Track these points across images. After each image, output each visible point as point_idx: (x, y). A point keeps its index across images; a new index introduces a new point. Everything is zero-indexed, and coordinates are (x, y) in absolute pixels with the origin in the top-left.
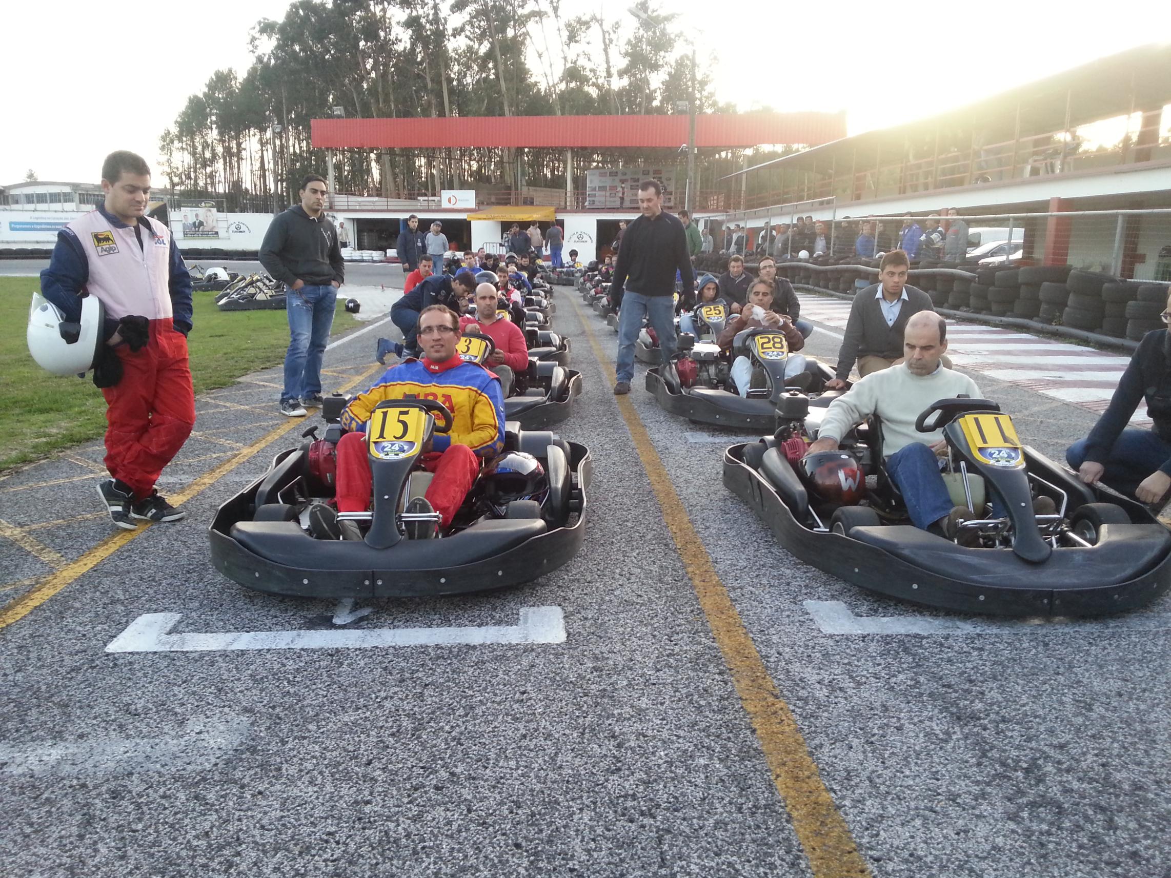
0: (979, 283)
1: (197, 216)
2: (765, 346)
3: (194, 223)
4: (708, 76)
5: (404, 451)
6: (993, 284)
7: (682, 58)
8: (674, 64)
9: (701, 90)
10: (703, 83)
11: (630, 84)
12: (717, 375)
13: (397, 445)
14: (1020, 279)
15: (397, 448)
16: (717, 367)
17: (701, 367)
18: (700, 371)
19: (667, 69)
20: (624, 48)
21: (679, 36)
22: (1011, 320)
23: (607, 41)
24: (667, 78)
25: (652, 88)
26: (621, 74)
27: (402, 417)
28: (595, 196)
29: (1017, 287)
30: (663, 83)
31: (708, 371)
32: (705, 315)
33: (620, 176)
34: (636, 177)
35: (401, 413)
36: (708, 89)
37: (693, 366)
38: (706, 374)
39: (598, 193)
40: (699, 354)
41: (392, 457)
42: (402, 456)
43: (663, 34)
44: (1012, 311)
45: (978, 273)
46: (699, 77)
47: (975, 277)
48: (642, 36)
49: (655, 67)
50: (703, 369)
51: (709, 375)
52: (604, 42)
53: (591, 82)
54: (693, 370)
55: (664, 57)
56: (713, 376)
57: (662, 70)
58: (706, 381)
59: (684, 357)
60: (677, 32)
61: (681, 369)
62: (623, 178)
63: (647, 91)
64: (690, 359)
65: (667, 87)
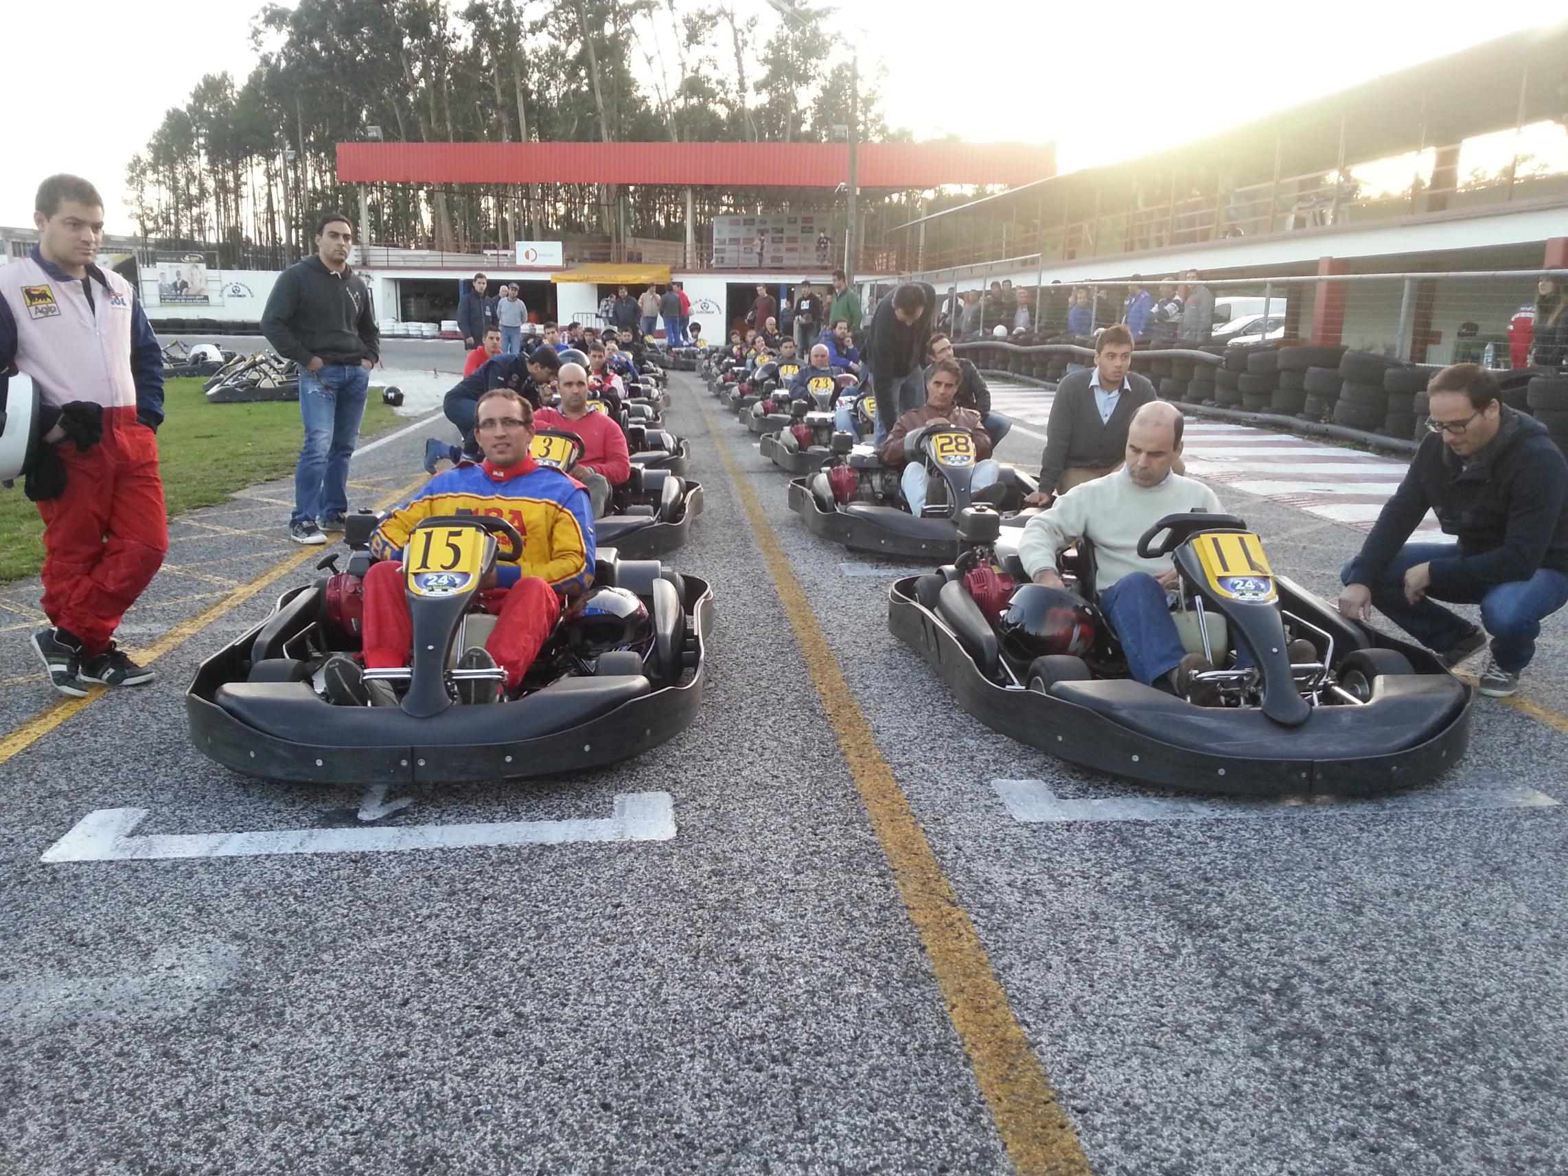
0: (1226, 368)
1: (178, 274)
2: (945, 448)
3: (175, 284)
4: (874, 92)
5: (455, 586)
6: (1245, 369)
7: (839, 67)
8: (829, 75)
9: (865, 111)
10: (868, 102)
11: (771, 102)
12: (883, 487)
13: (445, 577)
14: (1280, 364)
15: (446, 582)
16: (882, 478)
17: (861, 477)
18: (861, 482)
19: (820, 82)
20: (764, 52)
21: (836, 37)
22: (1267, 416)
23: (740, 43)
24: (821, 94)
25: (800, 107)
26: (758, 88)
27: (453, 540)
28: (723, 251)
29: (1275, 374)
30: (814, 100)
31: (871, 482)
33: (757, 226)
34: (779, 226)
35: (451, 534)
36: (875, 109)
37: (852, 476)
38: (868, 486)
39: (728, 248)
40: (858, 458)
41: (438, 594)
42: (452, 592)
43: (815, 34)
44: (1269, 405)
45: (1227, 356)
46: (862, 93)
47: (1221, 361)
48: (787, 37)
49: (804, 79)
50: (865, 479)
51: (872, 487)
52: (736, 43)
53: (718, 98)
54: (851, 481)
55: (817, 66)
56: (877, 489)
57: (813, 83)
58: (867, 495)
59: (839, 462)
60: (834, 32)
61: (835, 479)
62: (762, 227)
63: (794, 111)
64: (847, 467)
65: (820, 106)
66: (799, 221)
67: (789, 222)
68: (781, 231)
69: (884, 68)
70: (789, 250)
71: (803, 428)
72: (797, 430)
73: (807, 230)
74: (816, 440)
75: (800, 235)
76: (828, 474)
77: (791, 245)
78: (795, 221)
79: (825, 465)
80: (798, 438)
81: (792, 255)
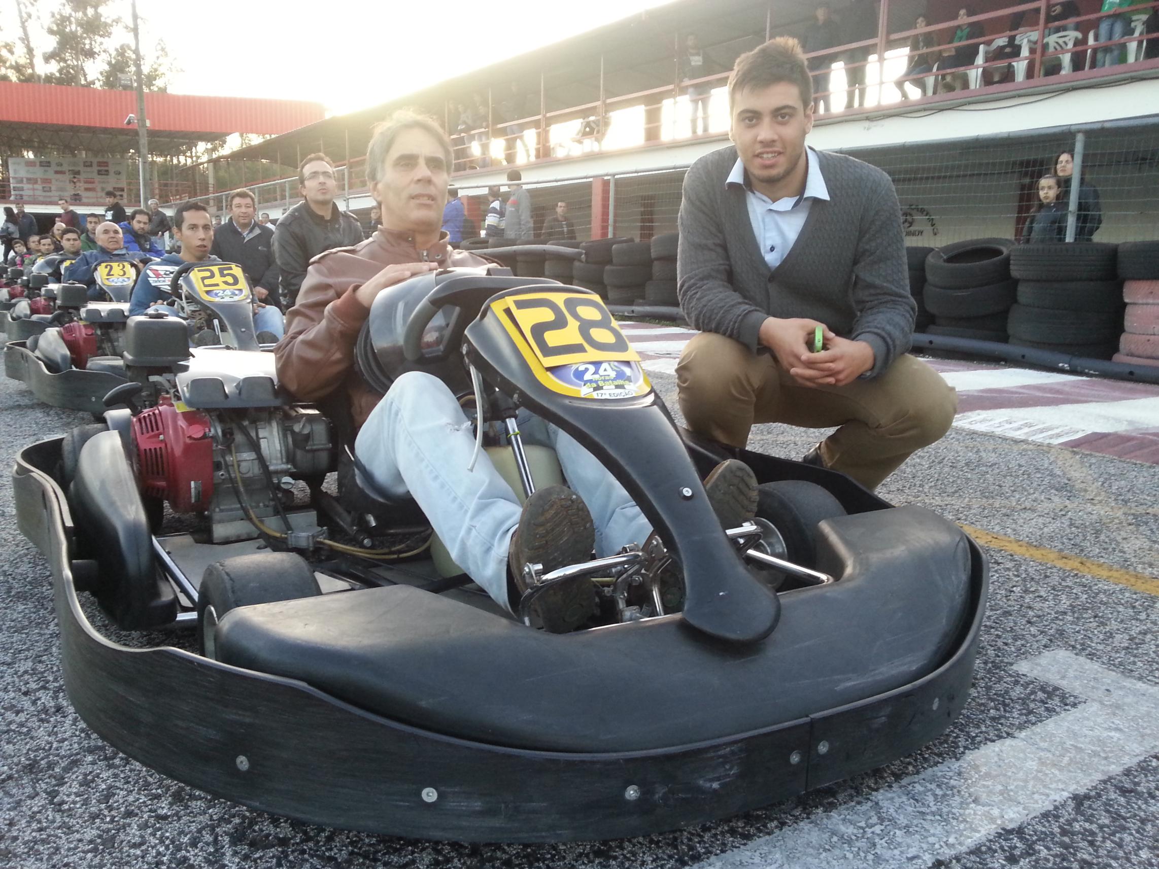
0: (587, 262)
2: (553, 338)
4: (156, 70)
6: (610, 262)
7: (122, 47)
8: (114, 53)
9: (150, 84)
10: (151, 78)
11: (60, 71)
12: (290, 458)
14: (654, 254)
16: (286, 430)
17: (228, 435)
18: (228, 450)
19: (104, 56)
20: (48, 22)
21: (117, 21)
22: (648, 309)
23: (25, 16)
24: (107, 68)
25: (90, 78)
26: (48, 58)
28: (22, 189)
29: (649, 263)
30: (101, 73)
31: (255, 446)
32: (200, 289)
33: (54, 167)
34: (76, 169)
36: (159, 83)
37: (197, 432)
38: (248, 456)
39: (26, 186)
40: (216, 384)
43: (98, 16)
44: (643, 297)
45: (583, 248)
46: (146, 70)
47: (580, 254)
48: (71, 15)
49: (91, 54)
50: (239, 438)
51: (261, 459)
52: (21, 17)
53: (8, 64)
54: (195, 448)
55: (101, 43)
56: (277, 464)
57: (99, 59)
58: (248, 482)
59: (156, 396)
60: (115, 17)
61: (145, 444)
62: (59, 169)
63: (83, 82)
64: (180, 408)
65: (108, 78)
66: (95, 165)
67: (85, 166)
68: (78, 173)
69: (163, 49)
70: (87, 189)
71: (80, 329)
72: (70, 331)
73: (103, 173)
74: (107, 346)
75: (98, 178)
76: (124, 429)
77: (90, 186)
78: (91, 166)
79: (115, 402)
80: (71, 345)
81: (90, 194)
